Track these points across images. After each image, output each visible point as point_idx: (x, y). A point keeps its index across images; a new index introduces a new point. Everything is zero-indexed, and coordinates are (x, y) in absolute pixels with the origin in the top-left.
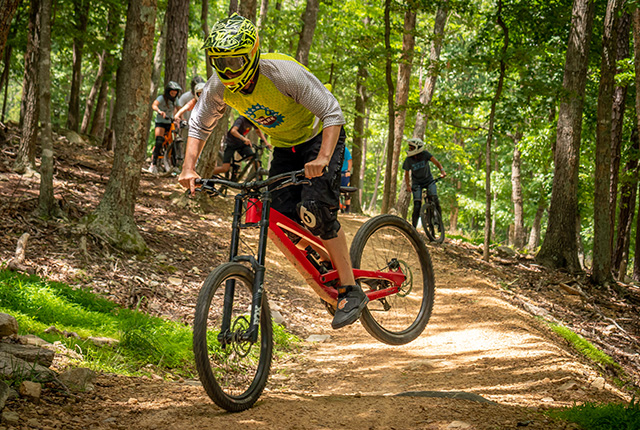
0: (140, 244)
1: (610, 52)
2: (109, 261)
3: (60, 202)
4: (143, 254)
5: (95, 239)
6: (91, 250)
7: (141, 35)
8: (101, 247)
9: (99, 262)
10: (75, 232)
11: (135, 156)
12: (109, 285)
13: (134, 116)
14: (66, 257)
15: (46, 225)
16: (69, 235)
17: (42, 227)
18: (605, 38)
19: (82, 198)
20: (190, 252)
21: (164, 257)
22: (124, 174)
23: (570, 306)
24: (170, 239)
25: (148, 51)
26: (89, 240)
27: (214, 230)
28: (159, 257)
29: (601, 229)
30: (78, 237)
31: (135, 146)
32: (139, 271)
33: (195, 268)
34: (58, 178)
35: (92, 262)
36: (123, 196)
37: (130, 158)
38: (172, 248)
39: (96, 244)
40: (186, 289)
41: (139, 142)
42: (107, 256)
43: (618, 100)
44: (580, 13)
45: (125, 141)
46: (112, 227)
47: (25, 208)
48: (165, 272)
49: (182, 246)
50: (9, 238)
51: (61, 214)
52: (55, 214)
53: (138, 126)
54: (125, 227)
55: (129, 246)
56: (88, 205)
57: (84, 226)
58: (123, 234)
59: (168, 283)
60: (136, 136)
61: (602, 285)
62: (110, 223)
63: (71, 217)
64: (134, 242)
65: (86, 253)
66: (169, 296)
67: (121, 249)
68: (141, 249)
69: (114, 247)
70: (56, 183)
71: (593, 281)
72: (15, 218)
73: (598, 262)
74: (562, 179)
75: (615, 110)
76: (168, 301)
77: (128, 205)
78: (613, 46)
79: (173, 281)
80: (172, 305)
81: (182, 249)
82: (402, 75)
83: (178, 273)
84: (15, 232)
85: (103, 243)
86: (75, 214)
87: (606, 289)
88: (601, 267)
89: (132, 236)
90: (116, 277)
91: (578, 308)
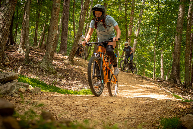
0: (54, 71)
1: (189, 21)
2: (45, 75)
3: (31, 59)
4: (55, 74)
5: (41, 69)
6: (40, 72)
7: (56, 11)
8: (43, 71)
9: (42, 75)
10: (35, 67)
11: (53, 46)
12: (45, 81)
13: (53, 34)
14: (33, 73)
15: (27, 65)
16: (33, 68)
17: (26, 65)
18: (188, 18)
19: (37, 59)
20: (68, 74)
21: (61, 74)
22: (50, 51)
23: (178, 92)
24: (63, 70)
25: (58, 16)
26: (39, 69)
27: (75, 68)
28: (59, 74)
29: (187, 72)
30: (36, 68)
31: (53, 43)
32: (53, 78)
33: (70, 77)
34: (31, 54)
35: (40, 75)
36: (49, 57)
37: (52, 46)
38: (63, 72)
39: (41, 70)
40: (67, 83)
41: (54, 41)
42: (44, 74)
43: (191, 37)
44: (181, 11)
45: (50, 41)
46: (46, 66)
47: (21, 60)
48: (61, 78)
49: (66, 72)
50: (16, 68)
51: (31, 62)
52: (30, 62)
53: (54, 37)
54: (50, 66)
55: (51, 71)
56: (39, 61)
57: (38, 65)
58: (49, 68)
59: (62, 81)
60: (53, 40)
61: (187, 88)
62: (45, 64)
63: (34, 63)
64: (52, 70)
65: (38, 73)
66: (62, 84)
67: (48, 72)
68: (54, 72)
69: (46, 71)
70: (30, 55)
71: (185, 86)
72: (18, 63)
73: (186, 81)
74: (176, 58)
75: (191, 40)
76: (62, 85)
77: (51, 59)
78: (190, 20)
79: (63, 81)
80: (63, 87)
81: (66, 73)
82: (130, 30)
83: (65, 79)
84: (18, 66)
85: (43, 70)
86: (35, 63)
87: (188, 89)
88: (187, 83)
89: (52, 68)
90: (47, 79)
91: (180, 93)
